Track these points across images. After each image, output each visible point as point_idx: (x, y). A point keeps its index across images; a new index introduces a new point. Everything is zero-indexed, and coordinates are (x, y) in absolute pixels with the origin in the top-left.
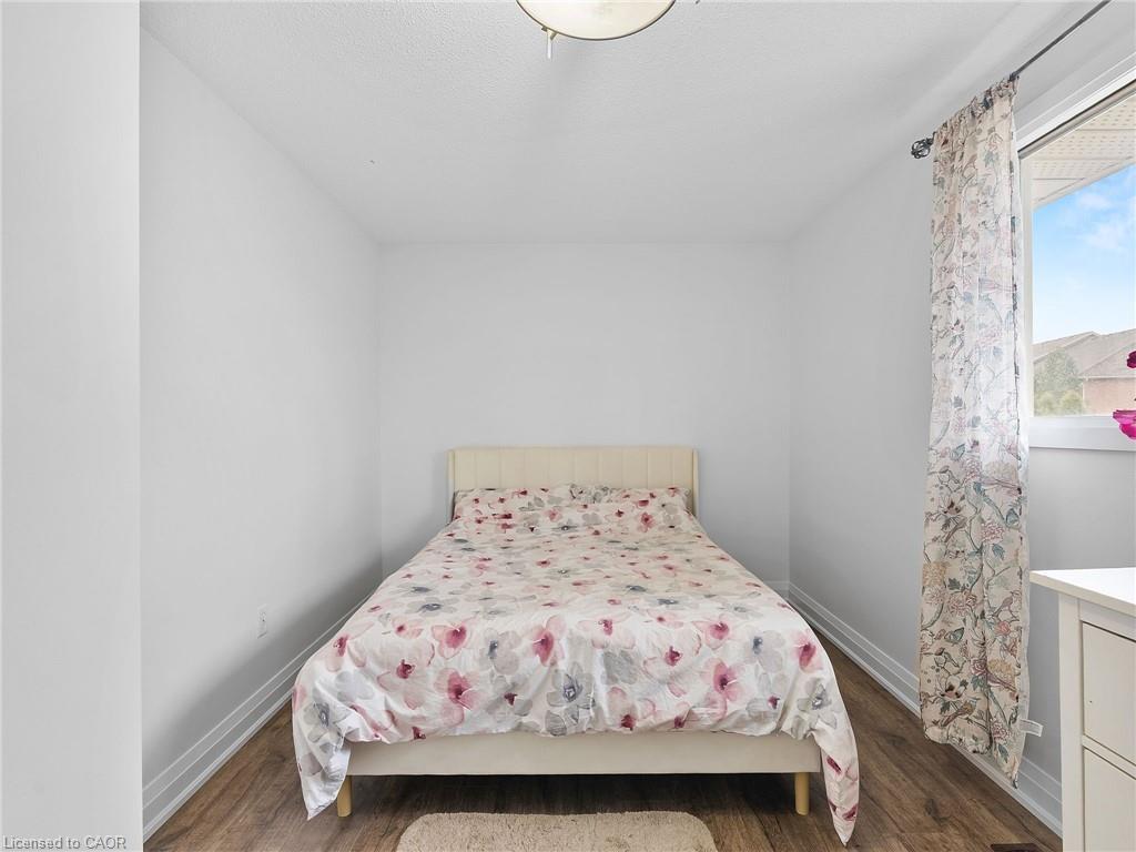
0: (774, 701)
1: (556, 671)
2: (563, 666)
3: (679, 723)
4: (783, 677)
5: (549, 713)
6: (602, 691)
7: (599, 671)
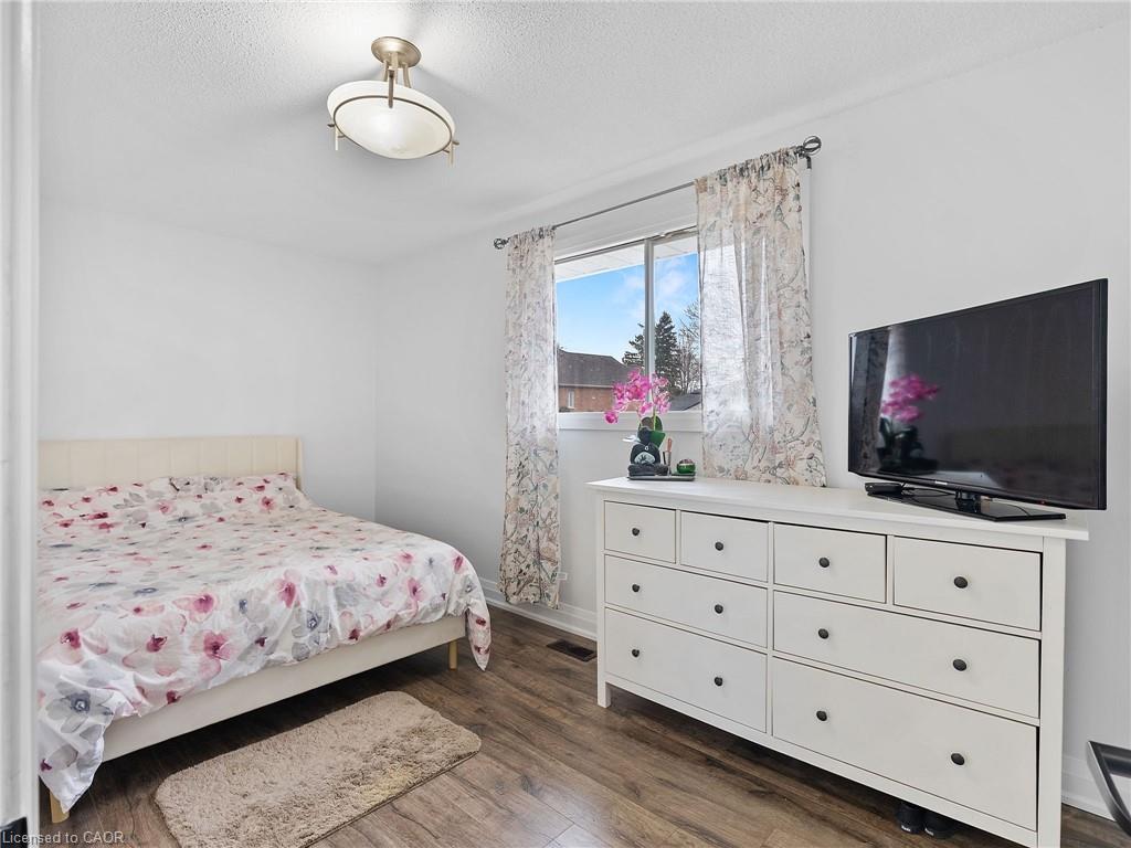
0: (444, 596)
1: (300, 610)
2: (304, 605)
3: (389, 625)
4: (447, 580)
5: (296, 644)
6: (335, 616)
7: (332, 602)
